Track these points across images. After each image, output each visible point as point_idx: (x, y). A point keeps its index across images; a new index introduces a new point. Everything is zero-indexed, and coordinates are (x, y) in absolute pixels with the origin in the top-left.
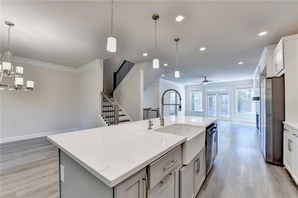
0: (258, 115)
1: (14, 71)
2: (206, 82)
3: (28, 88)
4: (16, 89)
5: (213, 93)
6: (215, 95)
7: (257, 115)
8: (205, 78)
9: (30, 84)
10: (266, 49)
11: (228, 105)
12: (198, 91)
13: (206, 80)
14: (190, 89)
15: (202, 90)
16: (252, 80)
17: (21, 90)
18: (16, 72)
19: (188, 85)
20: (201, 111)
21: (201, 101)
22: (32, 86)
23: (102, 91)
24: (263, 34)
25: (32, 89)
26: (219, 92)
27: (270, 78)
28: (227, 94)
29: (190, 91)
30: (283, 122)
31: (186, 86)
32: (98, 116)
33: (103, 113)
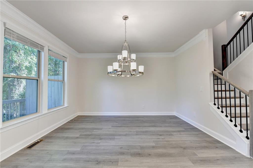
1: (130, 58)
3: (140, 73)
4: (132, 75)
9: (141, 69)
17: (135, 75)
18: (131, 58)
22: (143, 71)
23: (213, 70)
25: (142, 73)
32: (210, 104)
33: (215, 99)
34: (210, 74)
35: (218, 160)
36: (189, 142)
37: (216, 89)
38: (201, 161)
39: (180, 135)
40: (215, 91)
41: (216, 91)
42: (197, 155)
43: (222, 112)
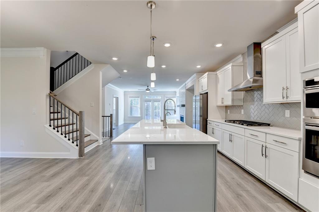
0: (183, 118)
2: (148, 90)
5: (149, 100)
6: (151, 101)
7: (181, 117)
8: (148, 87)
10: (195, 75)
11: (160, 110)
12: (135, 97)
13: (148, 88)
14: (129, 95)
15: (140, 97)
16: (175, 92)
19: (127, 91)
20: (139, 116)
21: (139, 107)
23: (49, 93)
24: (199, 67)
26: (154, 99)
27: (202, 94)
28: (159, 101)
29: (129, 97)
30: (207, 119)
31: (125, 92)
32: (46, 126)
33: (51, 121)
34: (47, 96)
35: (63, 169)
36: (28, 172)
37: (52, 111)
38: (52, 176)
39: (10, 173)
40: (50, 113)
41: (52, 113)
42: (46, 176)
43: (58, 131)
